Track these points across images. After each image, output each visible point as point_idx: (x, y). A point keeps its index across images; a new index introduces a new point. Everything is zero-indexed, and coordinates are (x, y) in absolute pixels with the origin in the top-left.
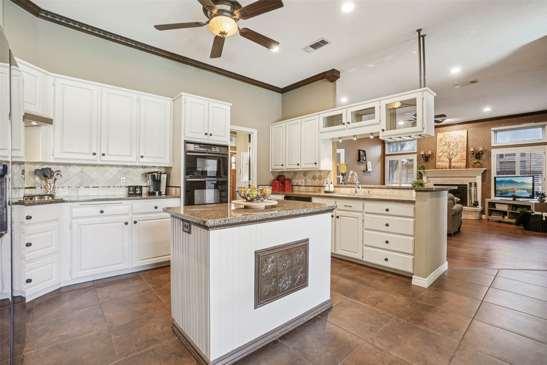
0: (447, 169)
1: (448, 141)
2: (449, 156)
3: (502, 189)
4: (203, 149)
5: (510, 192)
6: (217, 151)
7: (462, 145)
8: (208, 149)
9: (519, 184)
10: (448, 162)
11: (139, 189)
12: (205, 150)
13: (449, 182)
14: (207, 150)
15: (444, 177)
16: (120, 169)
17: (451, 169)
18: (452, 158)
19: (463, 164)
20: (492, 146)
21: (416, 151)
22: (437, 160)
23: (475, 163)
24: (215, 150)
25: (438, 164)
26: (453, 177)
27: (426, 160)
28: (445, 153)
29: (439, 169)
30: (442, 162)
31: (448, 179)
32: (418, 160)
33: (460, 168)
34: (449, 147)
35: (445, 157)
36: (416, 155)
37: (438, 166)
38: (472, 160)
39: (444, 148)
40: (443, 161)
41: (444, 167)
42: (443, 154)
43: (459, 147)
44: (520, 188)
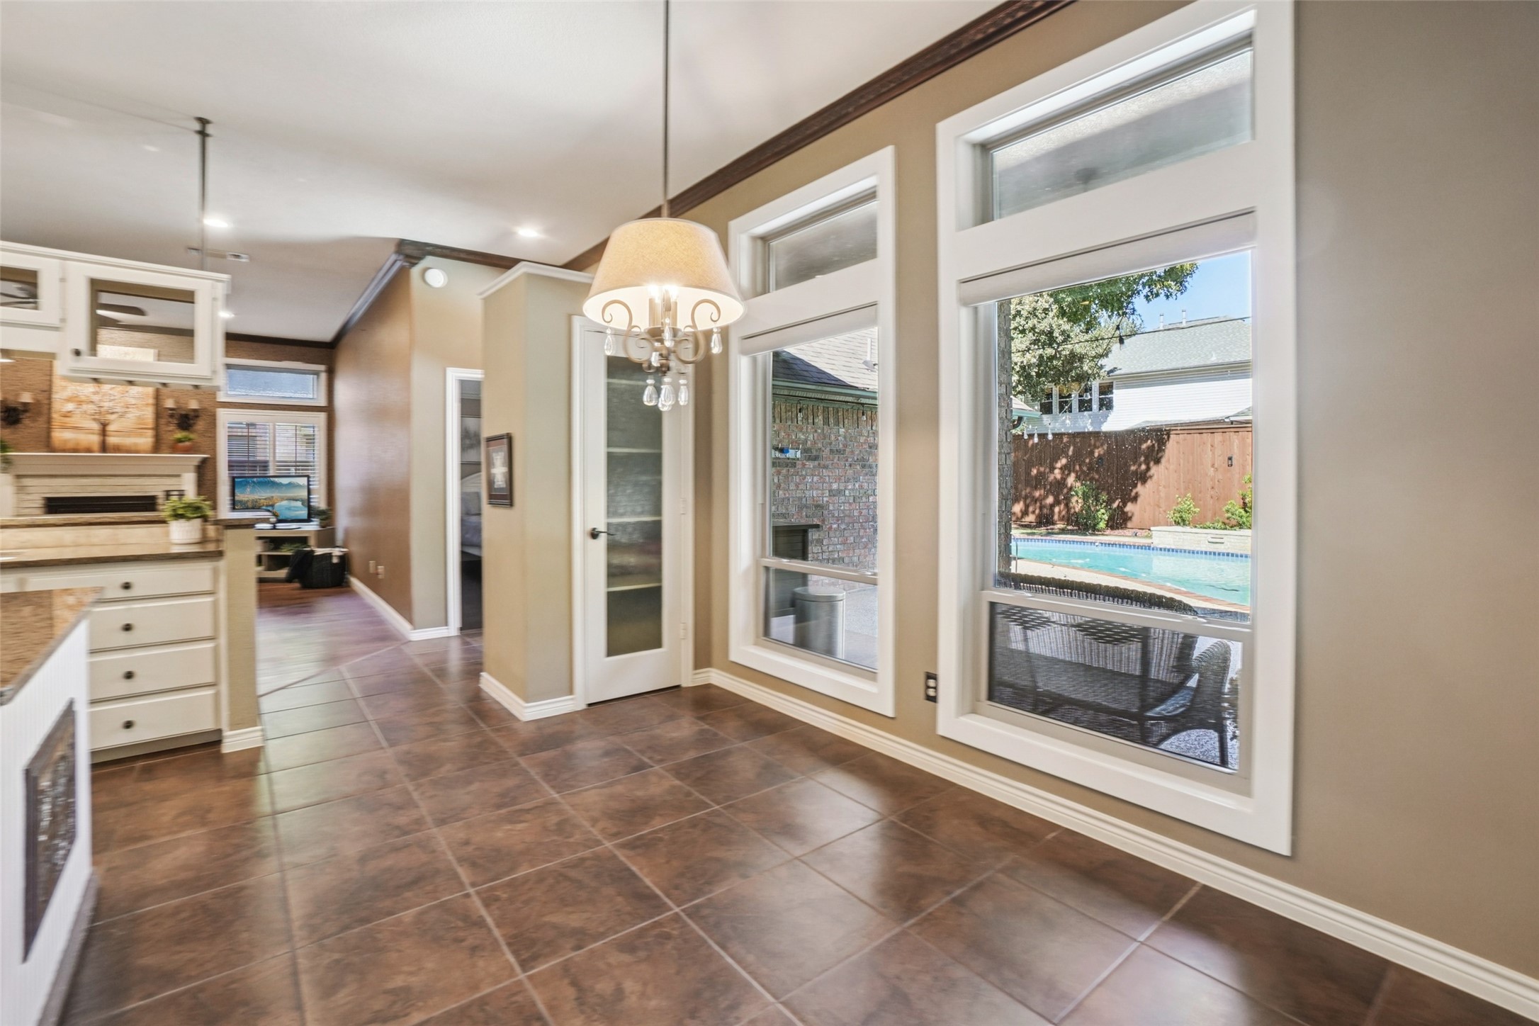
0: (95, 453)
2: (99, 414)
3: (246, 499)
9: (284, 488)
10: (98, 432)
13: (101, 490)
17: (107, 453)
18: (108, 422)
19: (146, 440)
20: (219, 401)
22: (53, 424)
23: (180, 441)
25: (59, 436)
26: (113, 475)
27: (13, 419)
28: (85, 405)
29: (63, 451)
30: (76, 431)
31: (98, 481)
33: (138, 452)
34: (98, 389)
35: (86, 415)
37: (60, 441)
38: (168, 432)
39: (81, 389)
40: (76, 428)
41: (83, 448)
42: (76, 408)
44: (286, 496)
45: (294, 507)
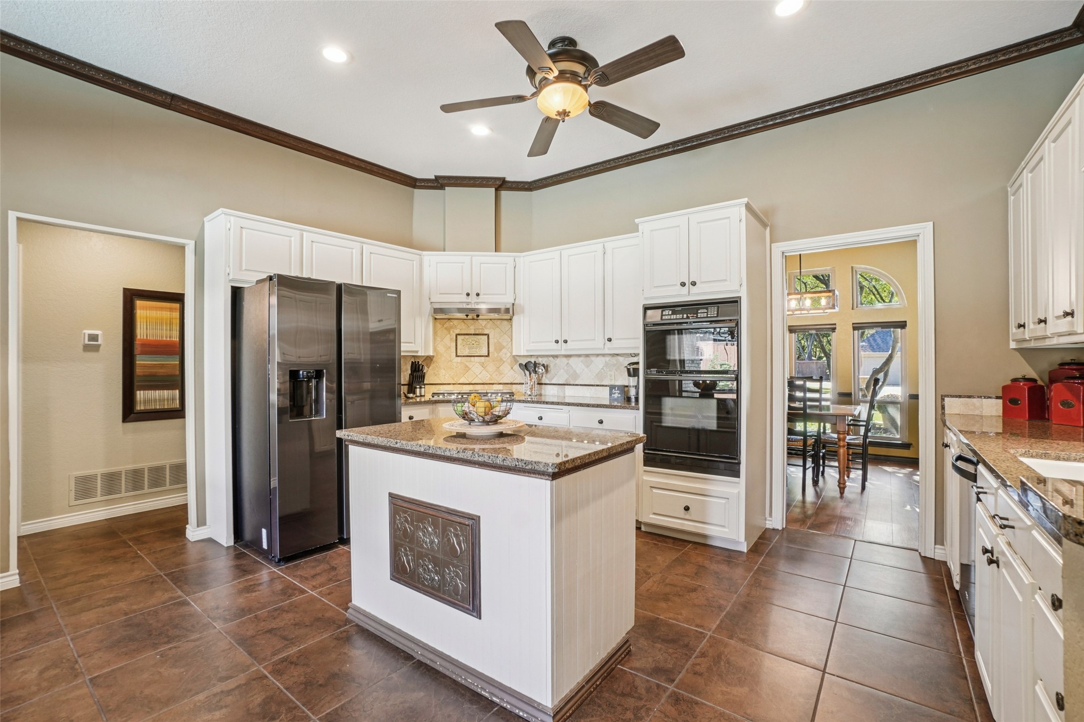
4: (678, 316)
6: (709, 316)
8: (689, 315)
11: (617, 390)
12: (681, 317)
14: (687, 315)
16: (607, 358)
24: (706, 314)
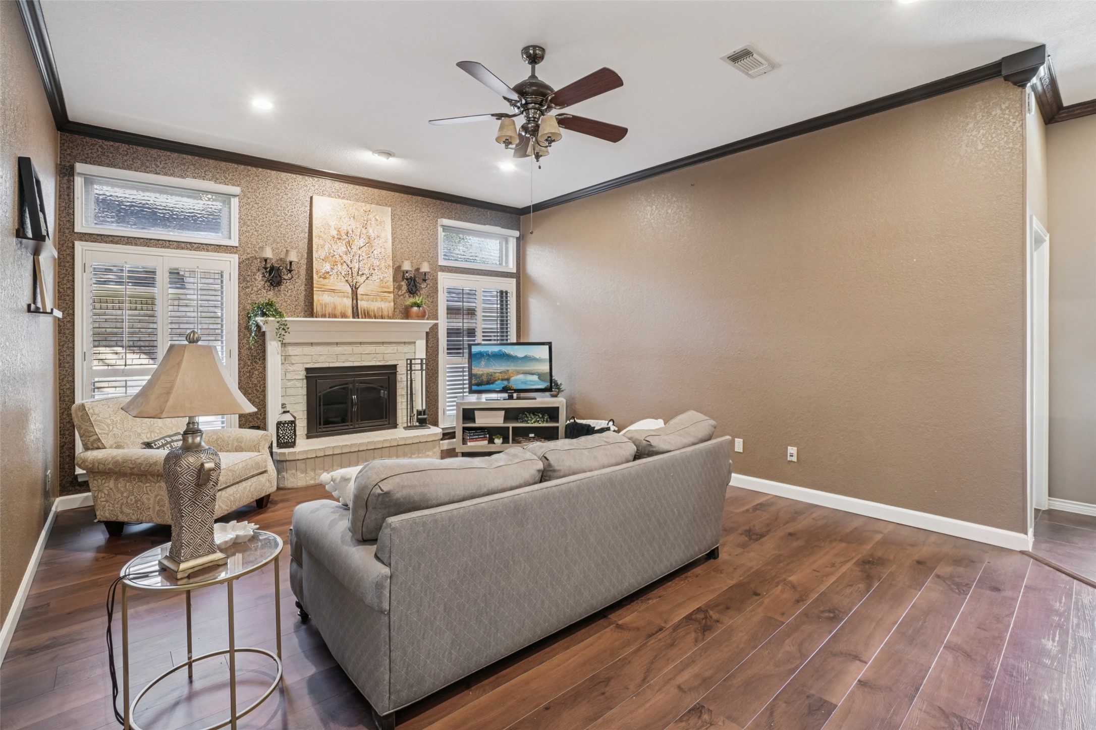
0: (349, 318)
1: (345, 228)
2: (350, 276)
3: (481, 373)
5: (499, 379)
7: (383, 250)
9: (520, 361)
10: (350, 295)
13: (351, 359)
15: (337, 344)
17: (358, 318)
18: (358, 284)
19: (386, 305)
20: (439, 264)
21: (234, 242)
22: (315, 285)
23: (409, 306)
25: (320, 298)
26: (361, 343)
27: (275, 280)
28: (339, 266)
29: (324, 316)
30: (333, 294)
31: (347, 349)
32: (243, 279)
33: (382, 317)
34: (349, 248)
35: (340, 277)
36: (234, 259)
37: (321, 305)
38: (401, 295)
39: (335, 247)
40: (333, 291)
41: (338, 312)
42: (332, 269)
43: (375, 252)
44: (522, 370)
45: (531, 381)
